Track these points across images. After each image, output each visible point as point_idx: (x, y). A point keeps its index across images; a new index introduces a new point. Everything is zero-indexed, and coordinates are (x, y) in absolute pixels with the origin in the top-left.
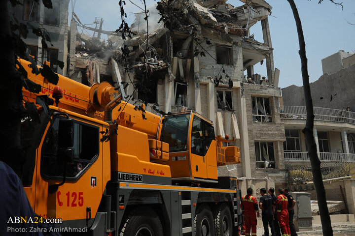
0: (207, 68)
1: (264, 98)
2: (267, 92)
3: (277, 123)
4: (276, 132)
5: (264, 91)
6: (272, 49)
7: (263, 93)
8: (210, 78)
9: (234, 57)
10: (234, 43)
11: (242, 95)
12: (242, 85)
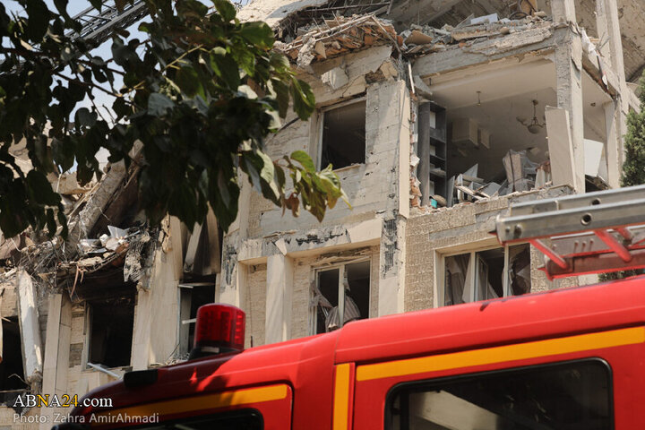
8: (275, 237)
9: (369, 128)
10: (371, 79)
11: (387, 268)
12: (391, 226)
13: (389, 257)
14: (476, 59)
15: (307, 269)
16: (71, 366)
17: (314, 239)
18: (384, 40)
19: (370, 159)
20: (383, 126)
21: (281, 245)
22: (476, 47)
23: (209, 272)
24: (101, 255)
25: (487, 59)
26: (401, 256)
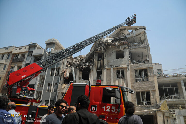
0: (111, 62)
1: (144, 70)
2: (143, 66)
3: (150, 81)
4: (149, 86)
5: (142, 66)
6: (149, 45)
7: (141, 67)
8: (111, 66)
9: (124, 54)
10: (124, 48)
11: (128, 70)
12: (128, 65)
13: (128, 69)
14: (137, 48)
15: (115, 70)
16: (79, 79)
17: (117, 66)
18: (126, 44)
19: (124, 57)
20: (126, 54)
21: (112, 66)
22: (137, 46)
23: (101, 69)
24: (86, 66)
25: (138, 48)
26: (129, 69)
